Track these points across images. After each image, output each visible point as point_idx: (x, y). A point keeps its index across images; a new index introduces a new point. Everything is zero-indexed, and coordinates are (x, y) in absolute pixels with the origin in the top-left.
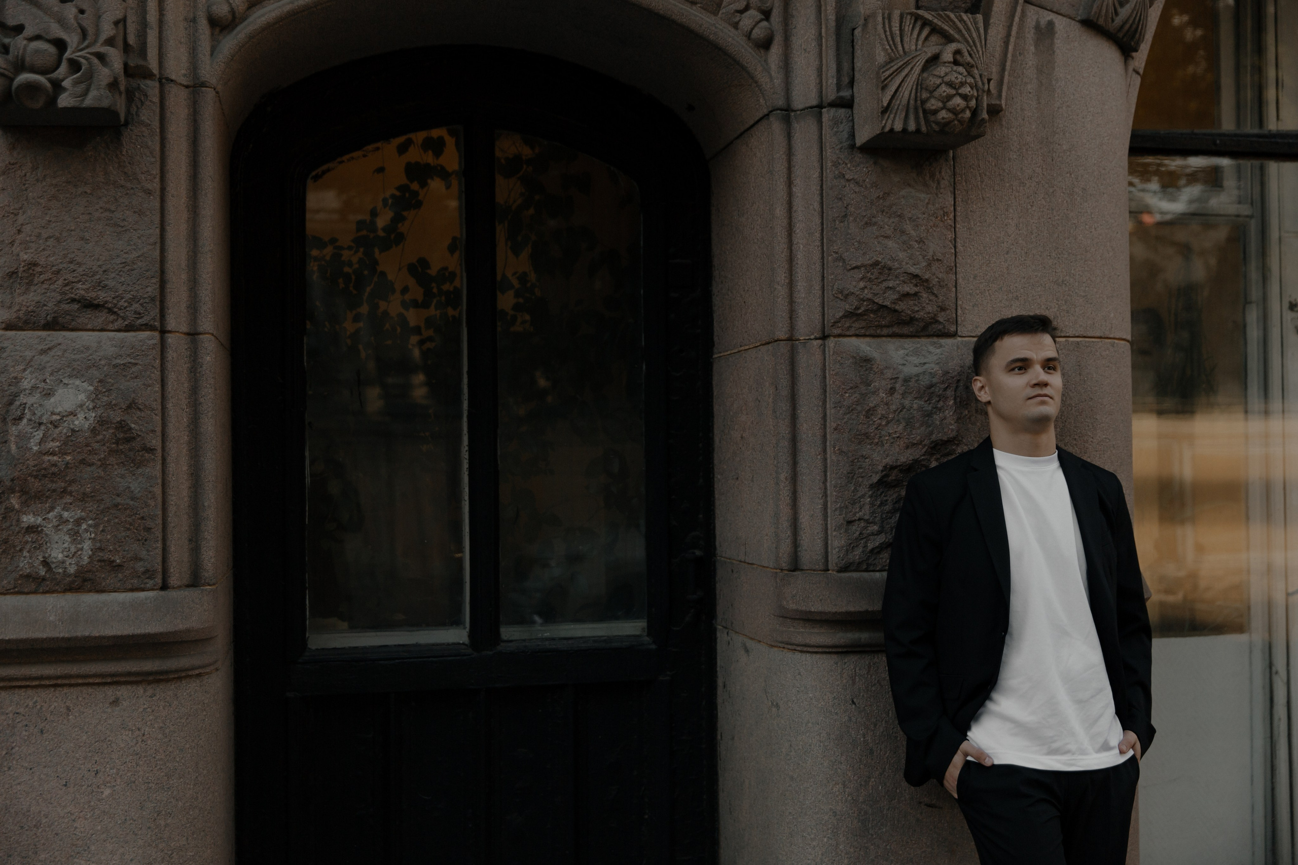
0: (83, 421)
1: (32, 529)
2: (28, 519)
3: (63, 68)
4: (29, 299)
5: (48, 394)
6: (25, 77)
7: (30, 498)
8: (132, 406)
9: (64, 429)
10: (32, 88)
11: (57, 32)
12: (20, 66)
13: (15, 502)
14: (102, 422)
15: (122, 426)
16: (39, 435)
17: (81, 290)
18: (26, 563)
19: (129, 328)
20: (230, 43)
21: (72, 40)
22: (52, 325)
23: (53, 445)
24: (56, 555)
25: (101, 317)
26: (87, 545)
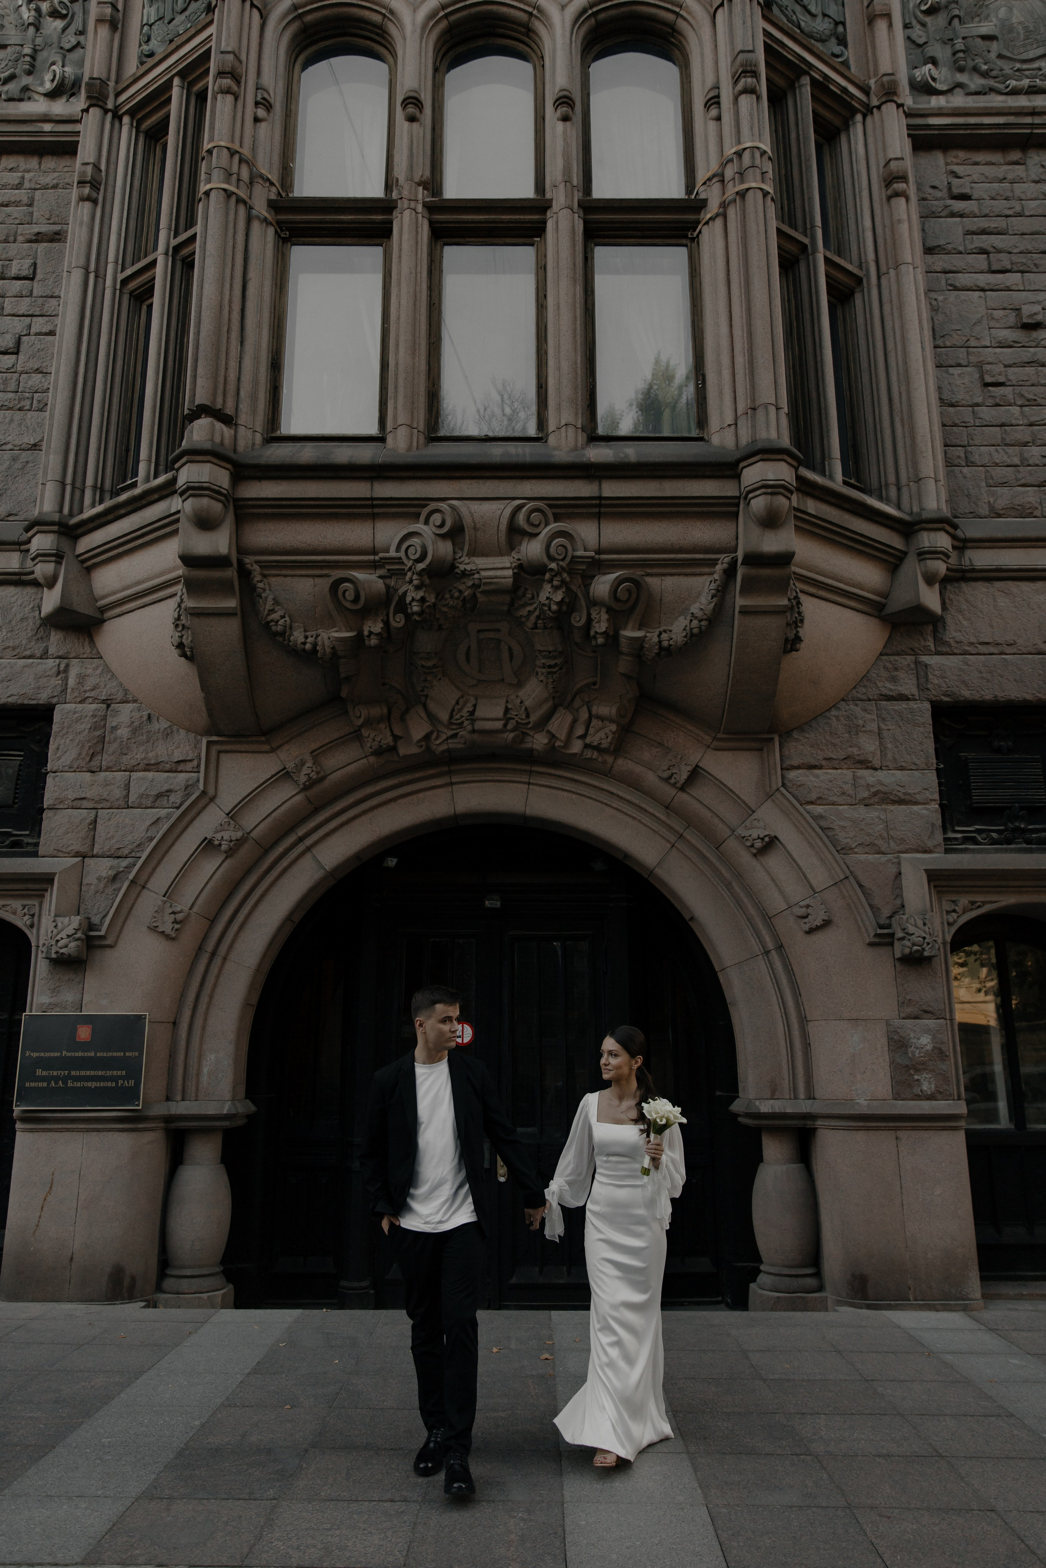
0: (929, 1047)
1: (918, 1080)
2: (916, 1077)
3: (925, 945)
4: (909, 1010)
5: (919, 1039)
6: (915, 948)
7: (917, 1070)
8: (942, 1043)
9: (924, 1050)
10: (917, 951)
11: (924, 935)
12: (914, 945)
13: (912, 1072)
14: (935, 1048)
15: (940, 1049)
16: (918, 1051)
17: (925, 1007)
18: (917, 1091)
19: (938, 1019)
20: (954, 929)
21: (927, 937)
22: (916, 1018)
23: (922, 1055)
24: (925, 1088)
25: (930, 1015)
26: (933, 1086)
